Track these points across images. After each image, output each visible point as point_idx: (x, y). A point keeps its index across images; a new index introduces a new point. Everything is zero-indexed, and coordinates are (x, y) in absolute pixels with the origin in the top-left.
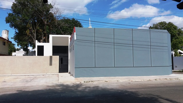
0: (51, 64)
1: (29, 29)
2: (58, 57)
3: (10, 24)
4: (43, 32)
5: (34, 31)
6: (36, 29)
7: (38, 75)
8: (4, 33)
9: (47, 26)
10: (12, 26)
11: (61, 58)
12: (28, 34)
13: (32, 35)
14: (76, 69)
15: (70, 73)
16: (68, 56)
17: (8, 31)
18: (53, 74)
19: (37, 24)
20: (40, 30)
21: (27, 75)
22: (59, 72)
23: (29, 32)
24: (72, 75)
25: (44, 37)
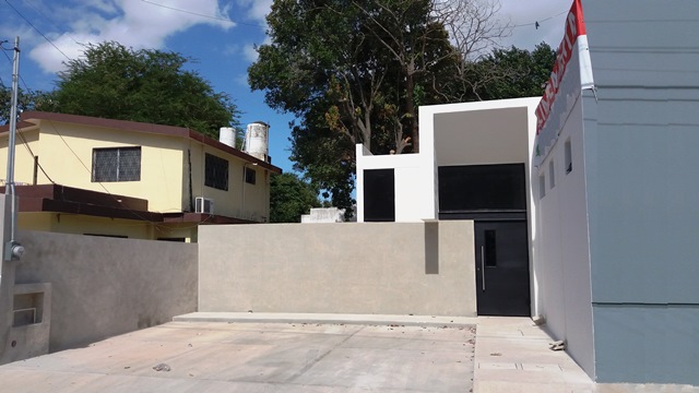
0: (432, 266)
1: (338, 104)
2: (468, 226)
3: (268, 93)
4: (399, 115)
5: (358, 109)
6: (368, 106)
7: (366, 323)
8: (253, 133)
9: (418, 87)
10: (273, 101)
11: (487, 232)
12: (333, 125)
13: (351, 132)
14: (601, 309)
15: (541, 323)
16: (525, 223)
17: (267, 126)
18: (446, 320)
19: (375, 83)
20: (387, 106)
21: (312, 322)
22: (480, 312)
23: (336, 117)
24: (565, 347)
25: (404, 137)
